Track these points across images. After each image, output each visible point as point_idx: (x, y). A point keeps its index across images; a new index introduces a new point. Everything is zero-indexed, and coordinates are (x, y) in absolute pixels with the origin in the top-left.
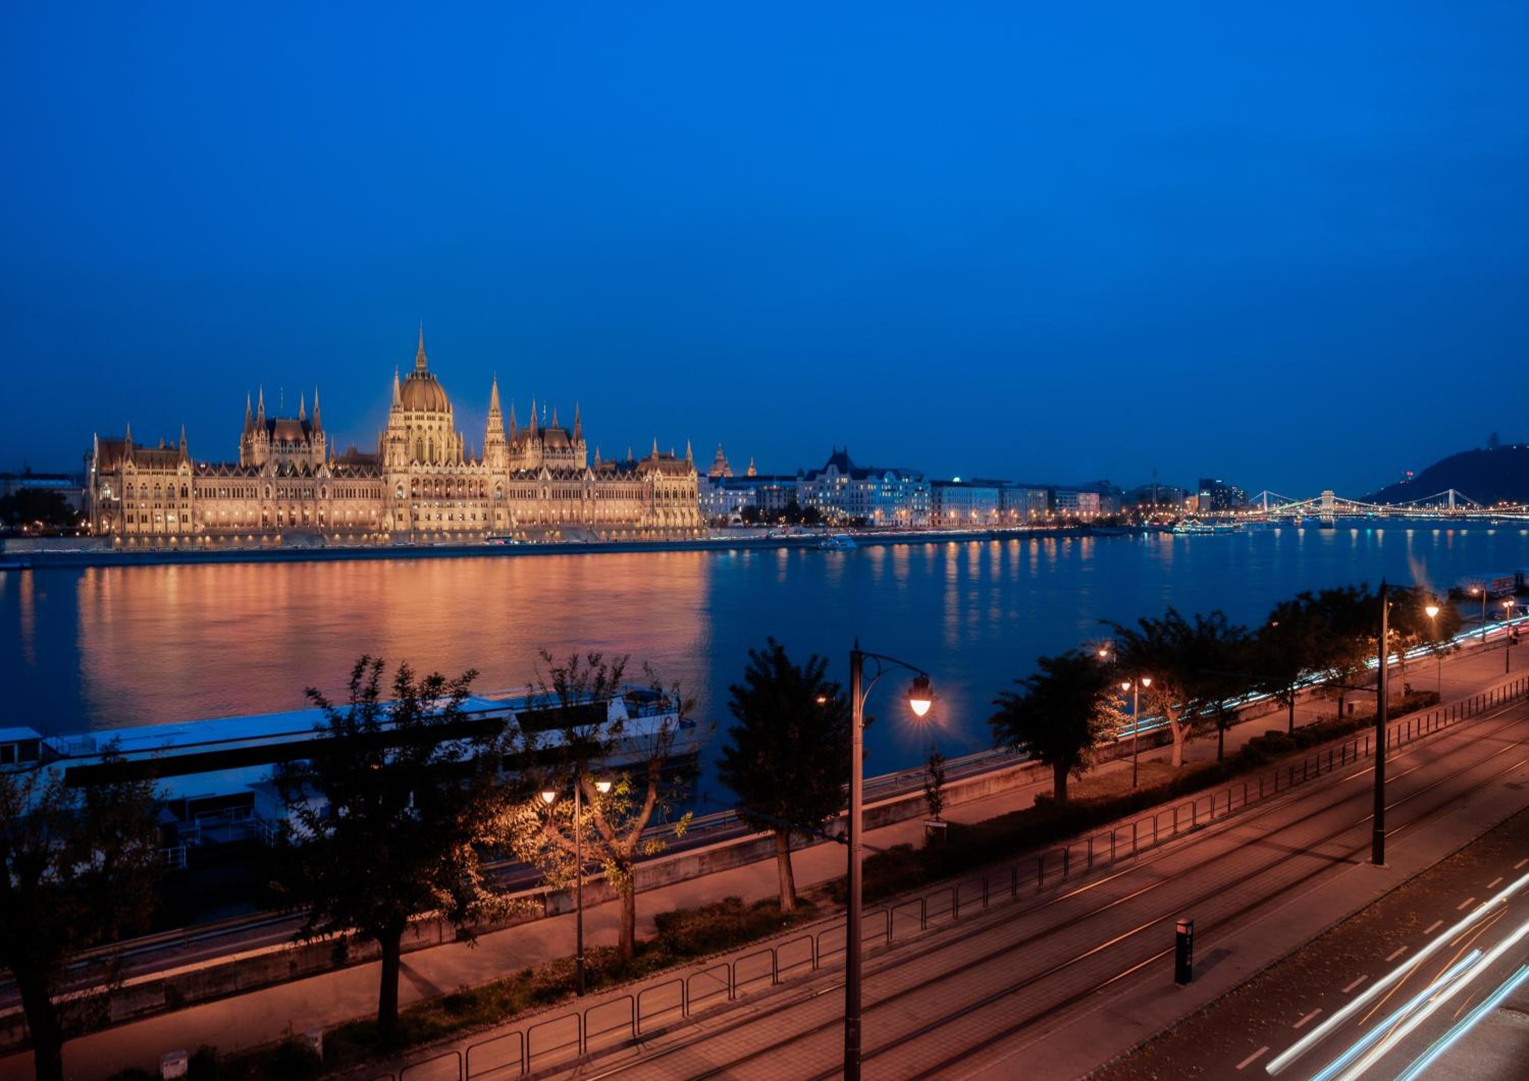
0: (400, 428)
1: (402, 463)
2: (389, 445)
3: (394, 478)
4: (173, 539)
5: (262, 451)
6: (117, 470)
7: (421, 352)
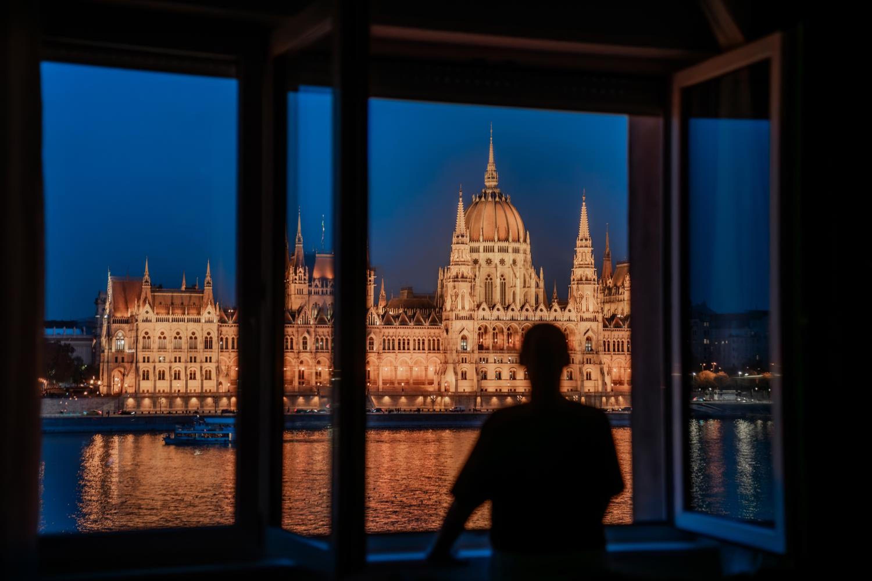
0: (464, 263)
1: (467, 307)
2: (451, 284)
3: (456, 325)
4: (194, 400)
6: (132, 316)
7: (491, 167)
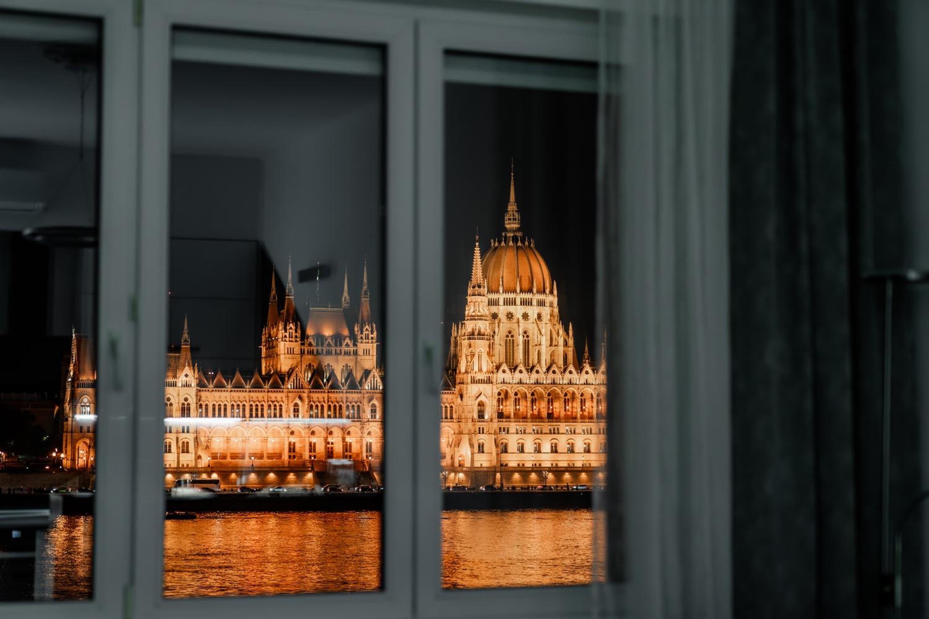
0: (481, 318)
1: (485, 369)
2: (465, 342)
3: (472, 390)
5: (290, 351)
7: (512, 207)
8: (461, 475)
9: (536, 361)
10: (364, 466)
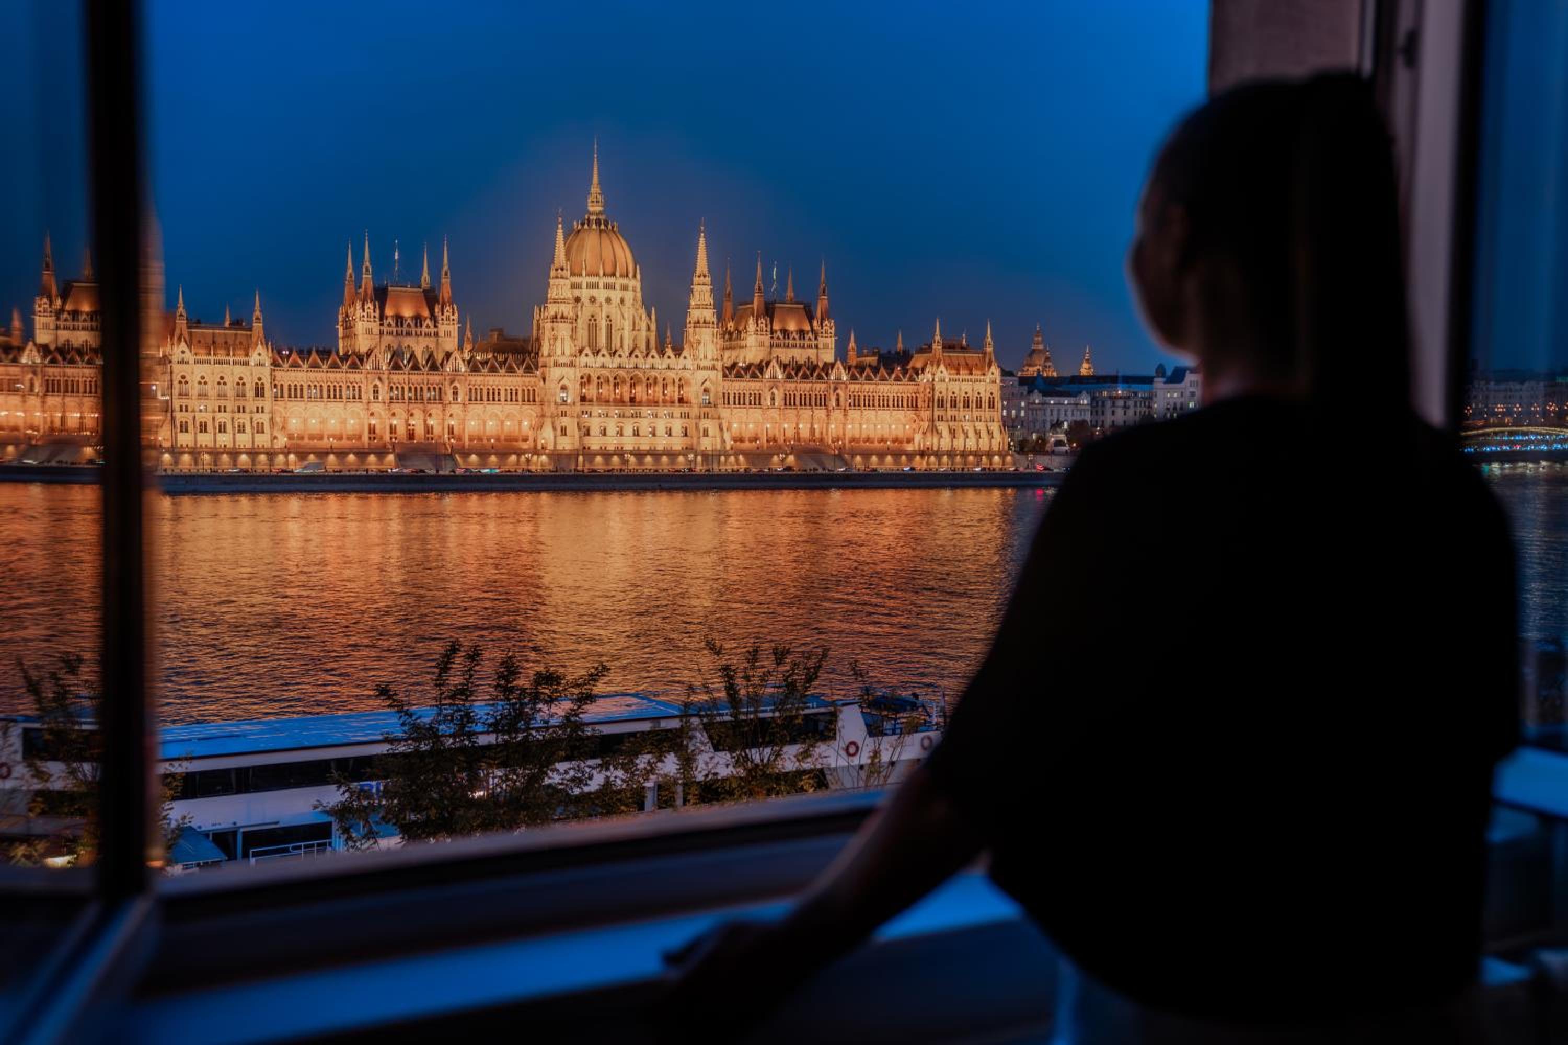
0: (564, 301)
1: (567, 352)
2: (548, 326)
3: (555, 373)
4: (244, 457)
5: (369, 332)
6: (165, 356)
7: (595, 189)
8: (544, 458)
9: (619, 345)
10: (446, 449)
